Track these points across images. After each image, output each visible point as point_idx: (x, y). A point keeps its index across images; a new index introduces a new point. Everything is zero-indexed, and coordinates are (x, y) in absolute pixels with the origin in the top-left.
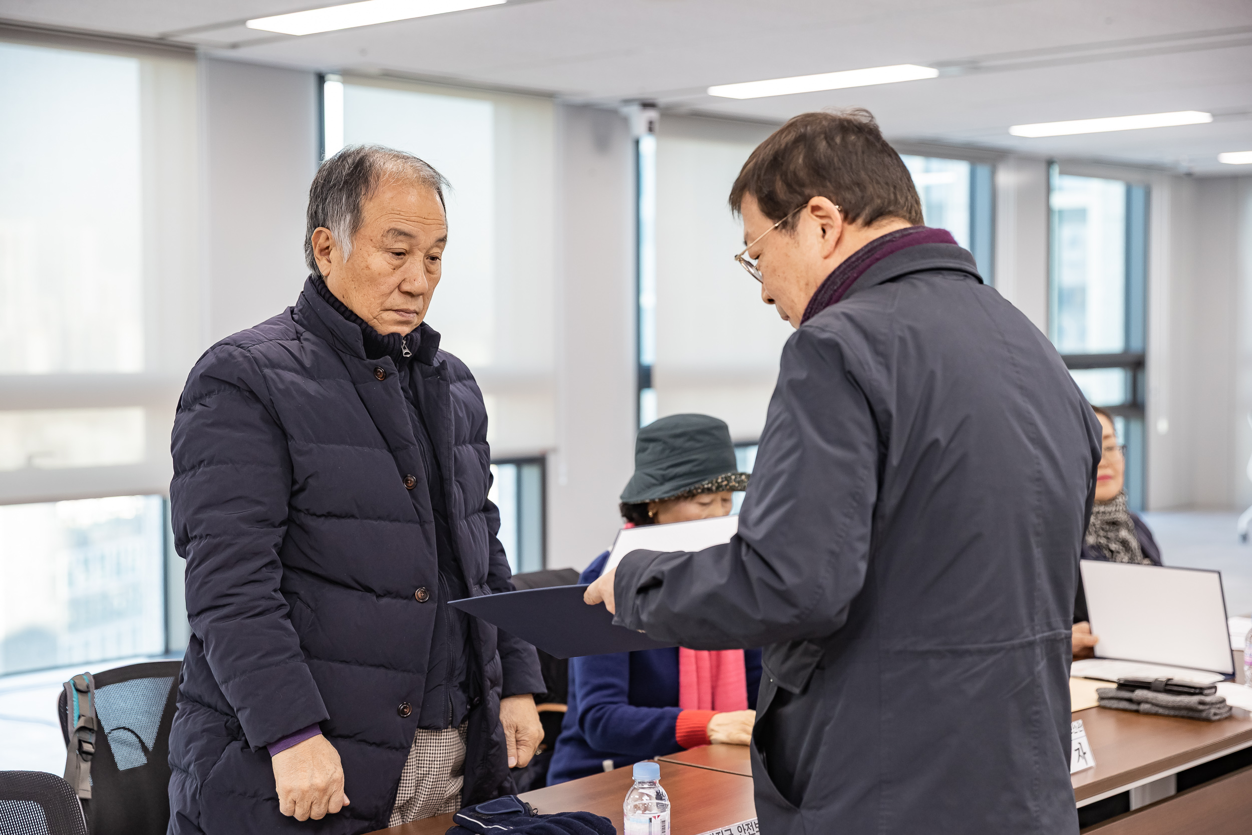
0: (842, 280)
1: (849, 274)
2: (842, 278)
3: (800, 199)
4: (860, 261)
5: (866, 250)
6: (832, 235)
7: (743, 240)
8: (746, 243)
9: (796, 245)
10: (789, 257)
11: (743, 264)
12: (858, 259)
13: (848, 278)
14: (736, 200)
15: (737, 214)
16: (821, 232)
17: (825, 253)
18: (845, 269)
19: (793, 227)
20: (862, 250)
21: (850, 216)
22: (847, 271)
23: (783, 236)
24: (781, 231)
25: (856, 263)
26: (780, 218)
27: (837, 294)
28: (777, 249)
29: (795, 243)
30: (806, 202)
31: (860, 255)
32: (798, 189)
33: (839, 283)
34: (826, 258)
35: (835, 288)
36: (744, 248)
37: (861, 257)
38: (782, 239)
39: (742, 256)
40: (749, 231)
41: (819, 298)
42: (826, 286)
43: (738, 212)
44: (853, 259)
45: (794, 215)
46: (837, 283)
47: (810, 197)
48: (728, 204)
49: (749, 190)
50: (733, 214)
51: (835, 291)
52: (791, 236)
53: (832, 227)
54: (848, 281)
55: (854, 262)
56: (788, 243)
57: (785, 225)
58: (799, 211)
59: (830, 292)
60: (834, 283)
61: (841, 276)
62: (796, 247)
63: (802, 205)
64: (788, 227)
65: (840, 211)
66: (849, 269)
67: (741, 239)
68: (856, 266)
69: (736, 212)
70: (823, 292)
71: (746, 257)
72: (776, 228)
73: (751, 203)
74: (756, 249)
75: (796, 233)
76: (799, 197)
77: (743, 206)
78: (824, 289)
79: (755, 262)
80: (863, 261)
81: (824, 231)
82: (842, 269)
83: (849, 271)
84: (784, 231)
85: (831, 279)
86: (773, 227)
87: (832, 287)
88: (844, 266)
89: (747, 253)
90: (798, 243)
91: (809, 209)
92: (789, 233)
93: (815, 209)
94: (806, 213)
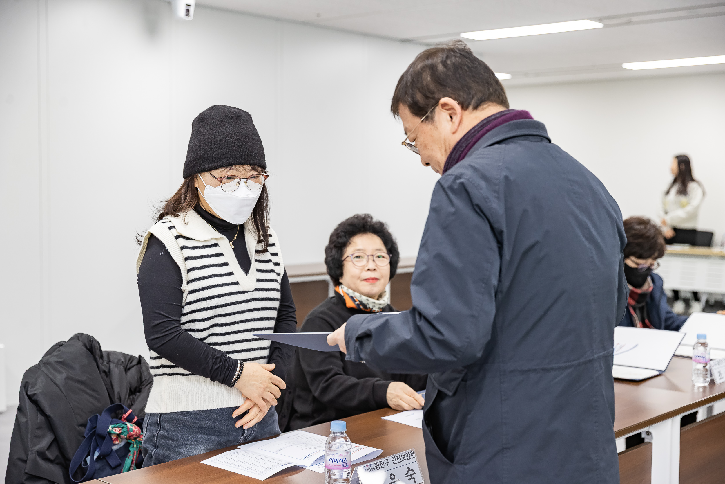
0: (466, 145)
1: (470, 140)
2: (466, 143)
3: (433, 101)
4: (476, 132)
5: (480, 125)
6: (456, 119)
7: (404, 132)
8: (406, 134)
9: (436, 129)
10: (433, 136)
11: (407, 146)
12: (475, 131)
13: (470, 143)
14: (395, 109)
15: (397, 117)
16: (449, 118)
17: (453, 130)
18: (468, 138)
19: (432, 119)
20: (477, 125)
21: (465, 106)
22: (468, 139)
23: (427, 125)
24: (425, 122)
25: (474, 134)
26: (423, 115)
27: (464, 153)
28: (425, 133)
29: (435, 127)
30: (437, 102)
31: (476, 128)
32: (431, 96)
33: (464, 146)
34: (454, 133)
35: (462, 149)
36: (406, 137)
37: (477, 130)
38: (428, 127)
39: (406, 142)
40: (407, 126)
41: (453, 156)
42: (457, 149)
43: (398, 116)
44: (472, 131)
45: (432, 112)
46: (463, 146)
47: (439, 99)
48: (391, 113)
49: (401, 102)
50: (395, 118)
51: (462, 151)
52: (432, 124)
53: (455, 114)
54: (470, 145)
55: (472, 133)
56: (431, 129)
57: (427, 118)
58: (434, 109)
59: (459, 153)
60: (461, 147)
61: (465, 142)
62: (436, 130)
63: (435, 105)
64: (429, 119)
65: (459, 104)
66: (470, 137)
67: (403, 132)
68: (475, 135)
69: (396, 116)
70: (455, 153)
71: (408, 141)
72: (422, 121)
73: (404, 110)
74: (413, 136)
75: (434, 122)
76: (433, 100)
77: (400, 111)
78: (455, 151)
79: (413, 144)
80: (478, 132)
81: (451, 117)
82: (465, 138)
83: (470, 139)
84: (427, 122)
85: (460, 144)
86: (421, 121)
87: (460, 149)
88: (467, 136)
89: (408, 140)
90: (437, 127)
91: (440, 106)
92: (430, 122)
93: (444, 105)
94: (438, 109)
